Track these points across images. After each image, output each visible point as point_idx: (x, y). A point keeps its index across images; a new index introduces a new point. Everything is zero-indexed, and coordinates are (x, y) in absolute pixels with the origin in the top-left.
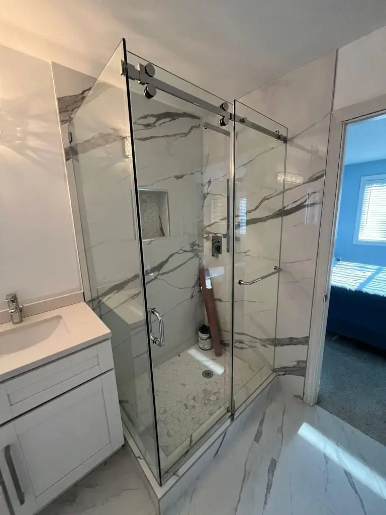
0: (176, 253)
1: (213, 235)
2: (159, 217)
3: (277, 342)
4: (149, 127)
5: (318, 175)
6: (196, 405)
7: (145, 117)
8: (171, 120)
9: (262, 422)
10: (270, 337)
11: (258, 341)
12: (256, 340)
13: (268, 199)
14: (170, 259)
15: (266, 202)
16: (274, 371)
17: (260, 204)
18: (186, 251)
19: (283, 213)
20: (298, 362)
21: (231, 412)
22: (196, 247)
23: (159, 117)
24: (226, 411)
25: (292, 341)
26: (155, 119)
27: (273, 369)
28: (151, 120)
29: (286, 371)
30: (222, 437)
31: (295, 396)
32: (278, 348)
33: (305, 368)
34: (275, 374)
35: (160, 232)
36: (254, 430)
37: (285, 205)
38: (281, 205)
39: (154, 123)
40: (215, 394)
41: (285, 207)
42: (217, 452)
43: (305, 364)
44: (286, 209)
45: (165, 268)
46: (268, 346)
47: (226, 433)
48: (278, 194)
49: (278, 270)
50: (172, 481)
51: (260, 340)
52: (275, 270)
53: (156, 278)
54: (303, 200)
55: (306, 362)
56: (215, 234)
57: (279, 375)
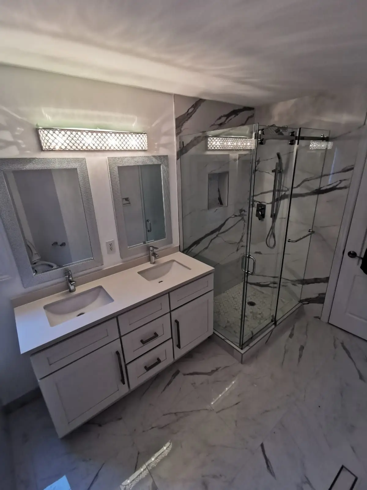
0: (230, 217)
1: (258, 203)
2: (219, 191)
3: (304, 282)
4: (222, 125)
5: (349, 168)
6: (248, 319)
7: (220, 118)
8: (235, 117)
9: (293, 329)
10: (299, 278)
11: (290, 282)
12: (288, 281)
13: (308, 181)
14: (227, 222)
15: (306, 183)
16: (301, 301)
17: (301, 184)
18: (236, 216)
19: (319, 192)
20: (319, 294)
21: (274, 321)
22: (243, 212)
23: (228, 116)
24: (271, 321)
25: (316, 281)
26: (225, 118)
27: (299, 301)
28: (223, 119)
29: (309, 301)
30: (270, 333)
31: (315, 317)
32: (306, 286)
33: (324, 299)
34: (300, 304)
35: (218, 201)
36: (288, 333)
37: (321, 186)
38: (318, 186)
39: (225, 121)
40: (260, 314)
41: (321, 188)
42: (267, 341)
43: (324, 295)
44: (322, 189)
45: (223, 229)
46: (297, 285)
47: (272, 331)
48: (317, 178)
49: (312, 232)
50: (247, 348)
51: (292, 281)
52: (309, 233)
53: (217, 236)
54: (335, 185)
55: (325, 294)
56: (259, 202)
57: (304, 304)
